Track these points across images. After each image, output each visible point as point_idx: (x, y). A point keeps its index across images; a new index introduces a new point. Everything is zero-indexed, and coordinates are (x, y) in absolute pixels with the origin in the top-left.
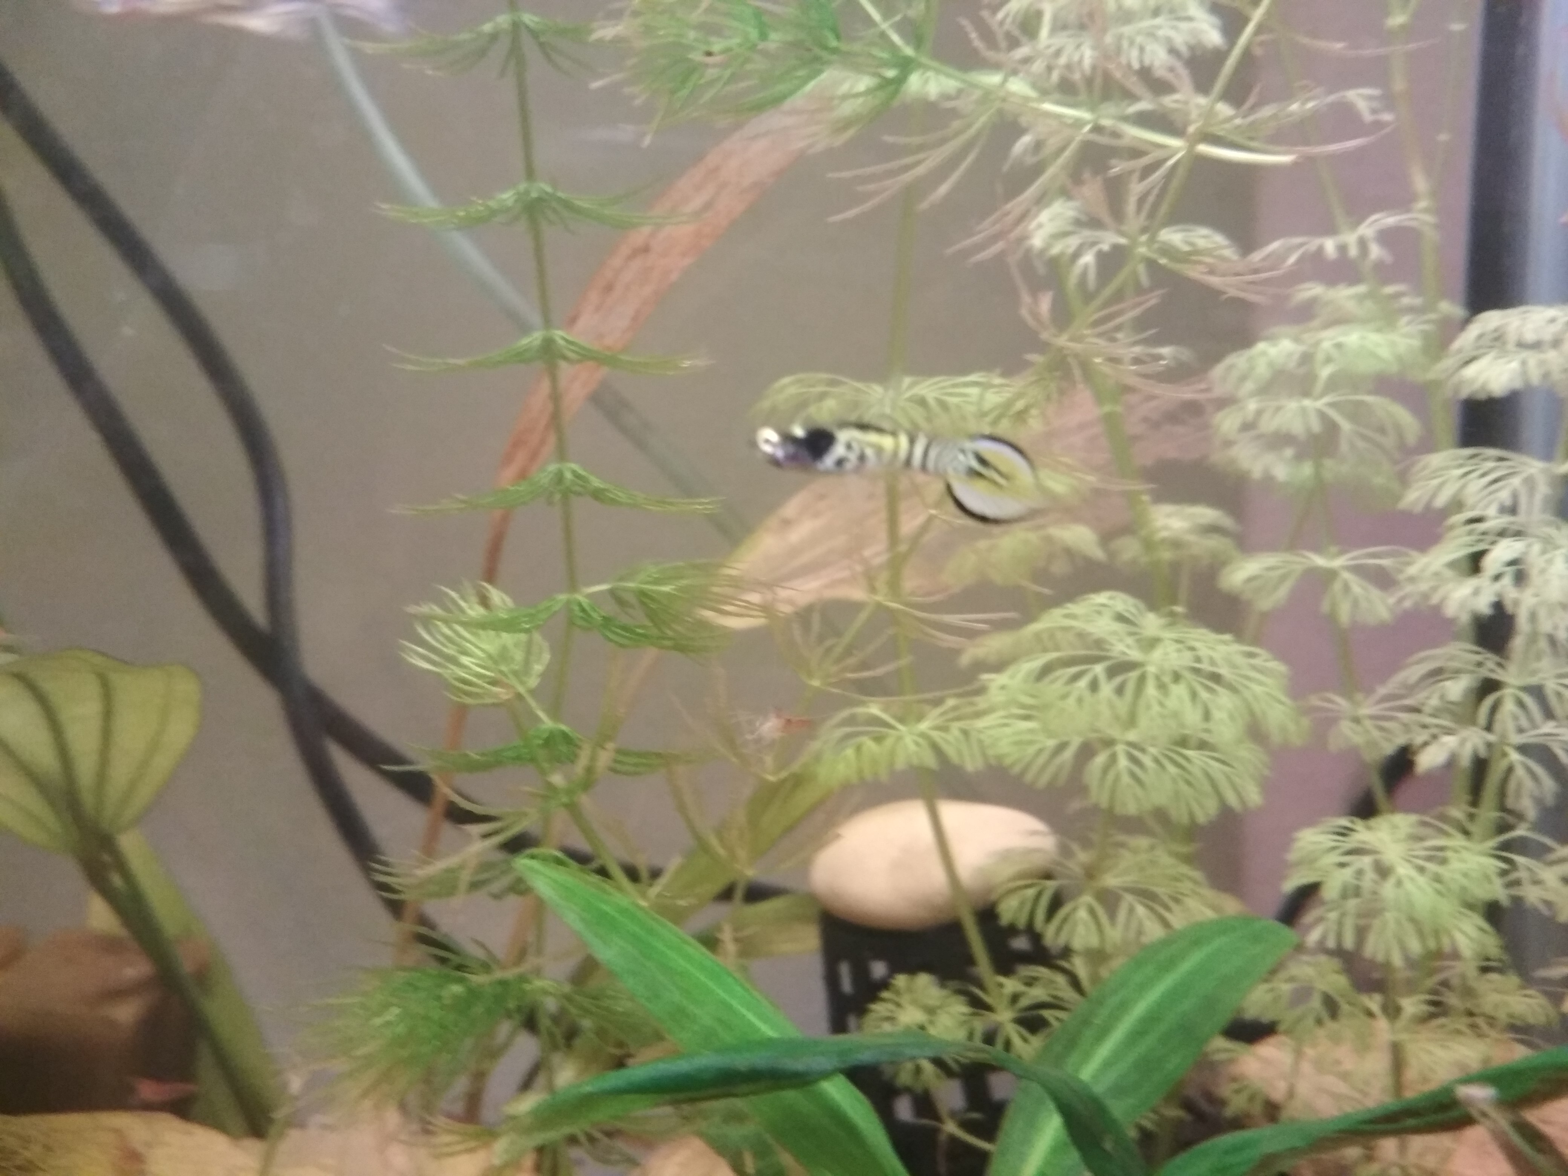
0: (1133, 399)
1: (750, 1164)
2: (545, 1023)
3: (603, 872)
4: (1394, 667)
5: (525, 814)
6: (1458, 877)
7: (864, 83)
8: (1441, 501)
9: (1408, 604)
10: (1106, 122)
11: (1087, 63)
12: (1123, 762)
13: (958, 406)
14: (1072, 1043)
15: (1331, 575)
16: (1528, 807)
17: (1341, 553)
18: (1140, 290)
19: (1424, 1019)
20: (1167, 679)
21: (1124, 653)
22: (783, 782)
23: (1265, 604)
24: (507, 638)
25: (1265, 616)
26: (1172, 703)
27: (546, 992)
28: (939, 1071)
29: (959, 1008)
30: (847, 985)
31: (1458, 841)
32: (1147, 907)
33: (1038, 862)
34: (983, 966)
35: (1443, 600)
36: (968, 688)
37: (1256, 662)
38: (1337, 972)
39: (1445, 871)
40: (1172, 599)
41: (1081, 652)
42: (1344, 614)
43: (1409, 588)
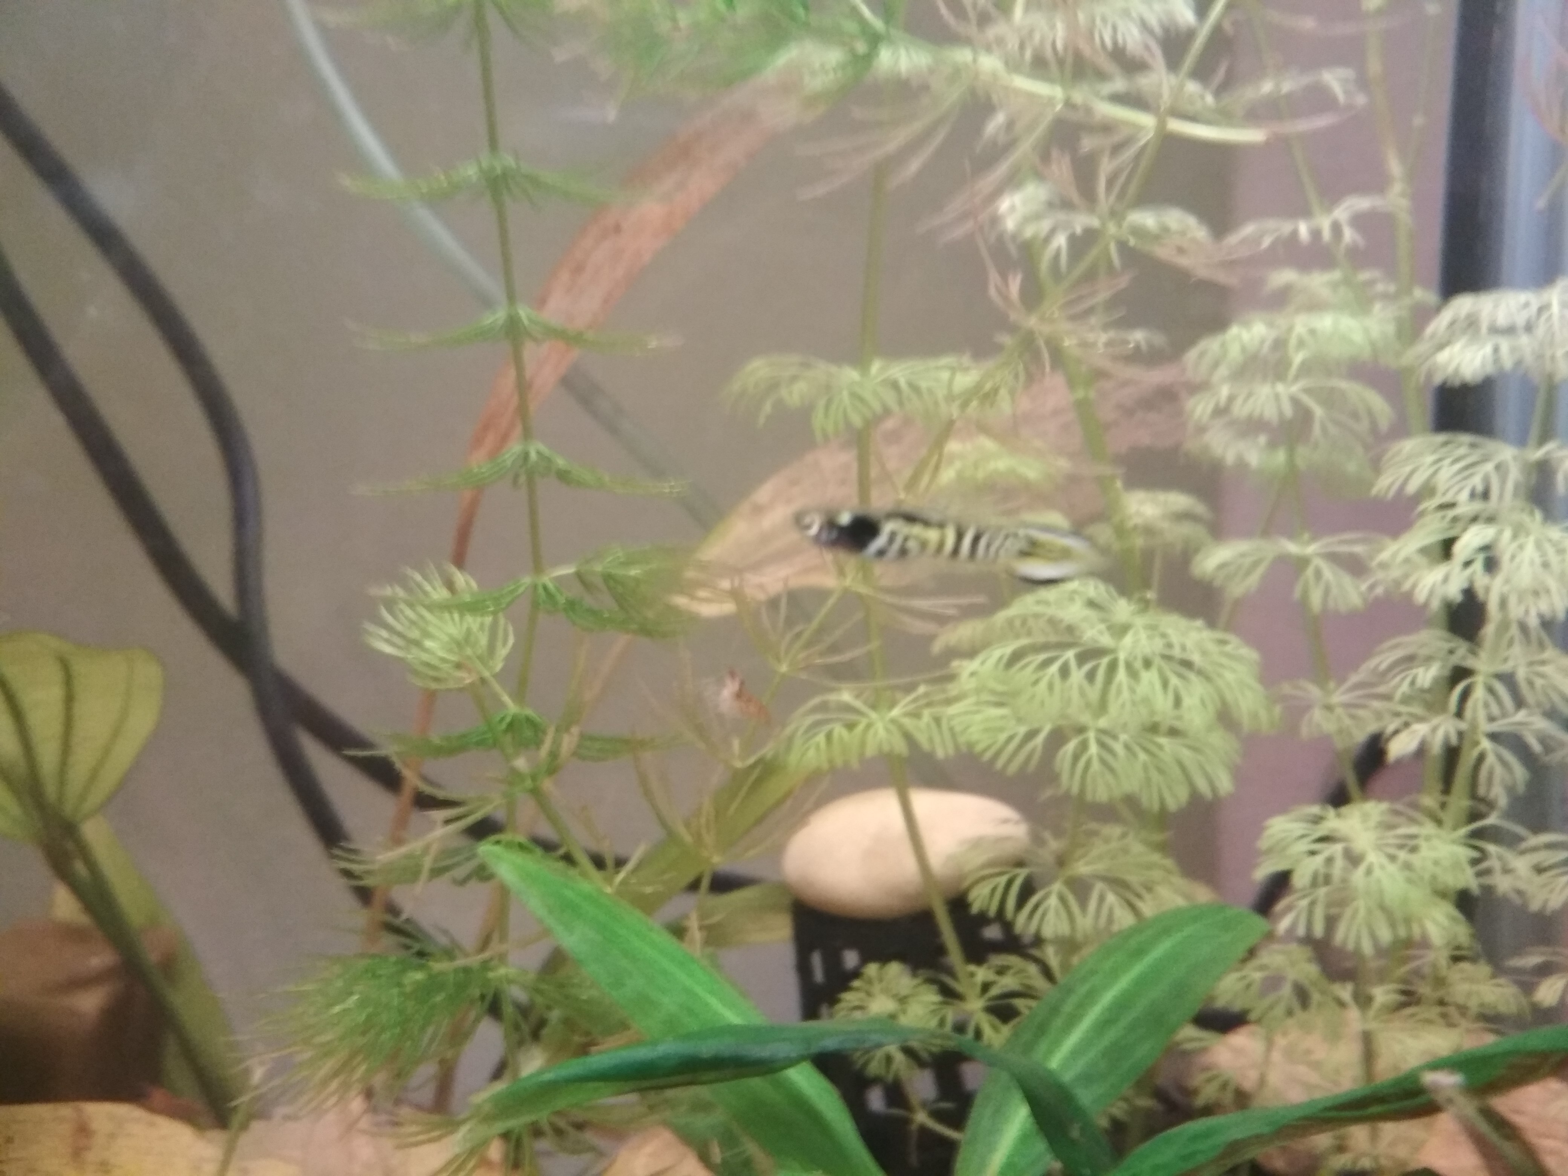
0: (1106, 385)
1: (717, 1154)
2: (508, 1010)
3: (568, 859)
4: (1367, 655)
5: (488, 799)
6: (1428, 865)
7: (834, 56)
8: (1412, 488)
9: (1379, 591)
10: (1078, 99)
11: (1060, 42)
12: (1093, 749)
13: (931, 391)
14: (1042, 1029)
15: (1302, 562)
16: (1500, 795)
17: (1314, 539)
18: (1112, 271)
19: (1395, 1009)
20: (1138, 665)
21: (1095, 640)
22: (751, 768)
23: (1237, 589)
24: (472, 622)
25: (1238, 603)
26: (1143, 689)
27: (510, 982)
28: (910, 1061)
29: (930, 997)
30: (819, 975)
31: (1429, 828)
32: (1117, 894)
33: (1009, 849)
34: (955, 955)
35: (1414, 587)
36: (938, 674)
37: (1228, 648)
38: (1309, 960)
39: (1415, 859)
40: (1146, 584)
41: (1053, 638)
42: (1316, 599)
43: (1380, 575)
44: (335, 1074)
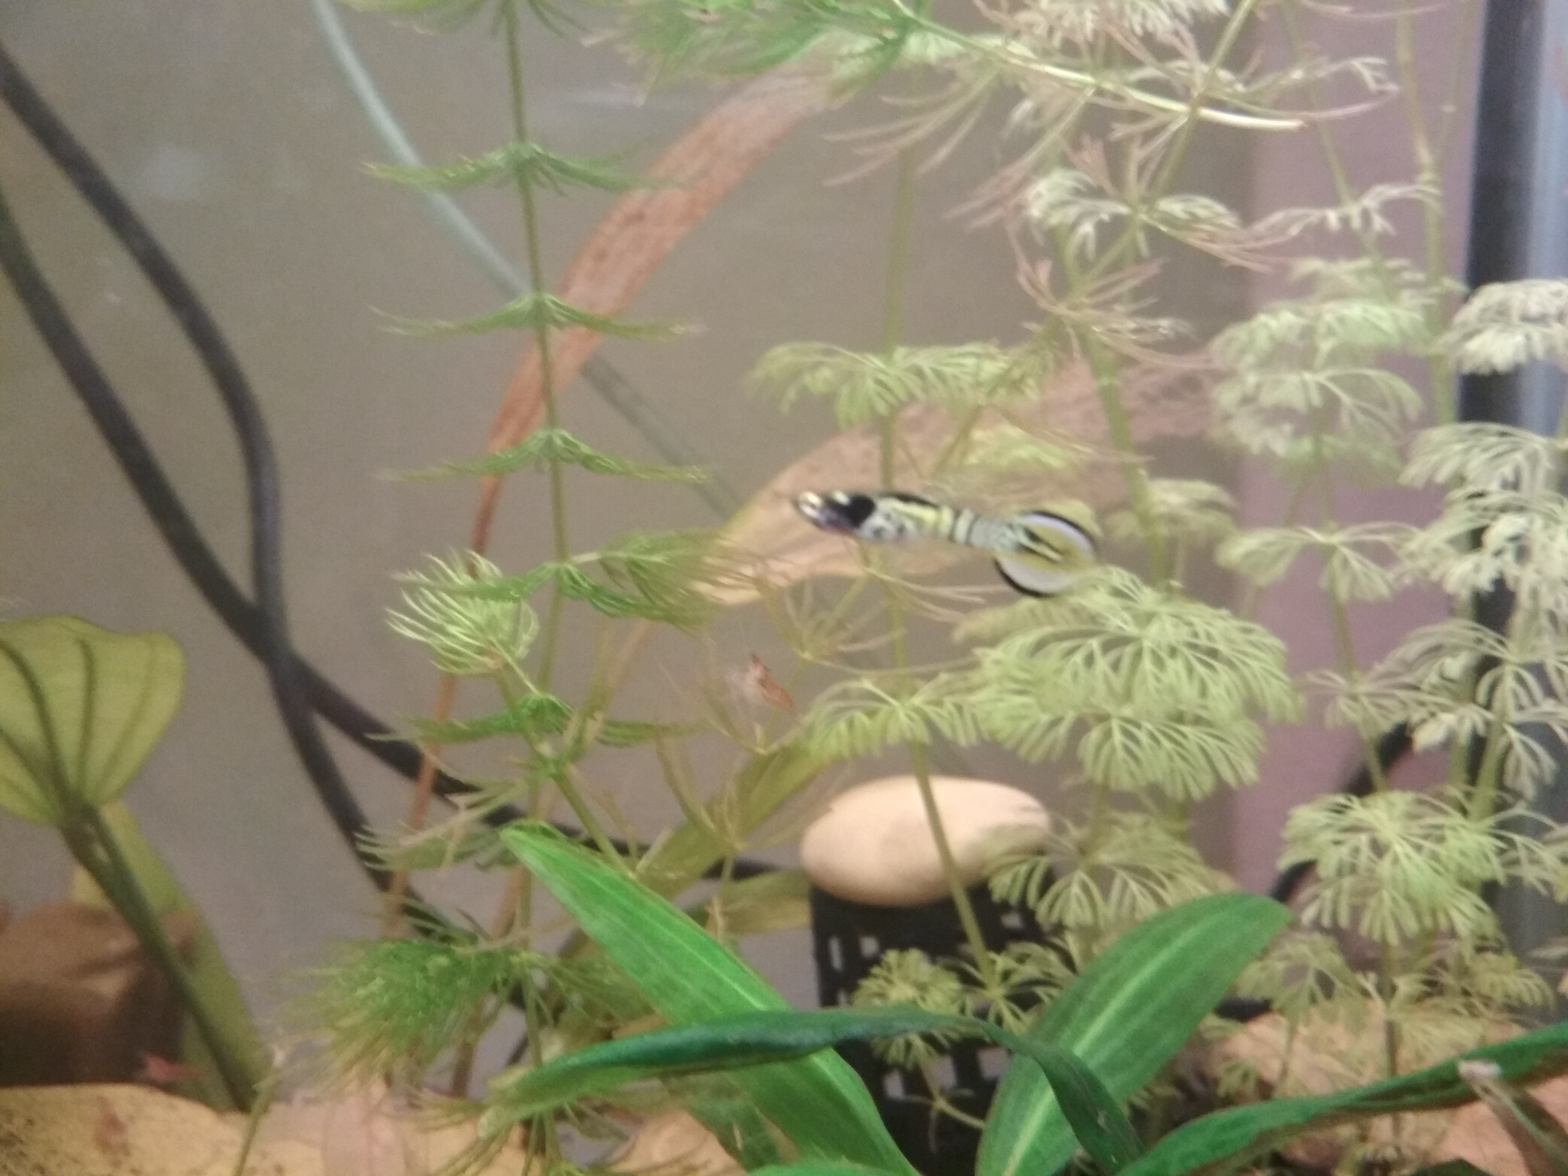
0: (1131, 373)
1: (739, 1140)
2: (531, 996)
3: (592, 844)
4: (1393, 643)
5: (513, 785)
6: (1457, 856)
7: (863, 43)
8: (1443, 475)
9: (1407, 581)
10: (1108, 86)
11: (1089, 26)
12: (1118, 737)
13: (956, 377)
14: (1065, 1018)
15: (1329, 551)
16: (1526, 786)
17: (1342, 527)
18: (1139, 260)
19: (1419, 999)
20: (1164, 655)
21: (1121, 628)
22: (772, 757)
23: (1263, 579)
24: (496, 607)
25: (1262, 591)
26: (1168, 678)
27: (533, 965)
28: (931, 1049)
29: (952, 984)
30: (837, 962)
31: (1457, 819)
32: (1141, 883)
33: (1032, 838)
34: (975, 944)
35: (1443, 577)
36: (961, 663)
37: (1253, 637)
38: (1332, 950)
39: (1440, 849)
40: (1169, 573)
41: (1076, 626)
42: (1343, 590)
43: (1408, 565)
44: (359, 1057)
